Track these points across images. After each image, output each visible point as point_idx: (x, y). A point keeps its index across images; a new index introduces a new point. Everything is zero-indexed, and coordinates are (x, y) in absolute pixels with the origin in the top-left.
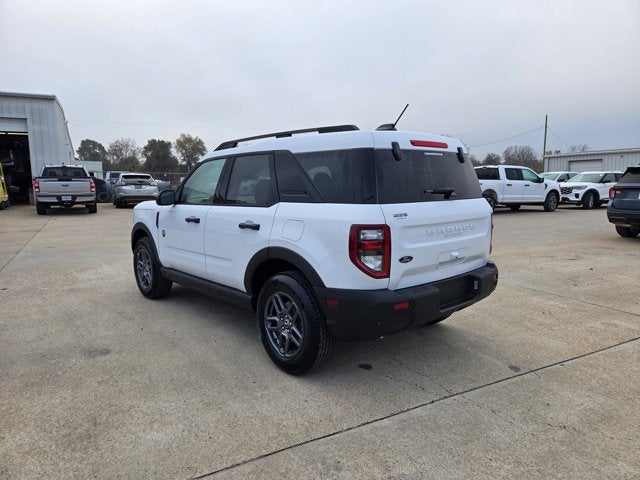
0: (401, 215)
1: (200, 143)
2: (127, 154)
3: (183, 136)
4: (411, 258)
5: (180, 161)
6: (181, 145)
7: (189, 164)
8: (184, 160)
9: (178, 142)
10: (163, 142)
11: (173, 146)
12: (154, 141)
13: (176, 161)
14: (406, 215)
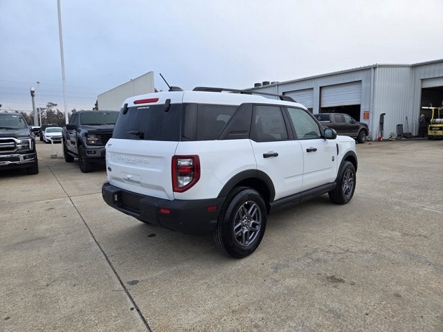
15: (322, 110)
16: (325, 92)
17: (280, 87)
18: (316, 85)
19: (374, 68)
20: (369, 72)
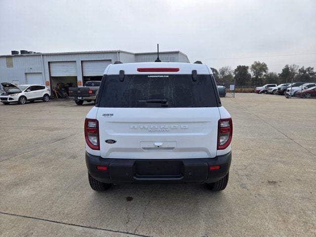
0: (108, 115)
1: (265, 65)
2: (227, 74)
3: (256, 62)
4: (114, 142)
5: (252, 76)
6: (254, 67)
7: (257, 77)
8: (255, 75)
9: (253, 66)
10: (244, 66)
11: (250, 68)
12: (240, 66)
13: (250, 75)
14: (112, 115)
15: (85, 79)
16: (85, 65)
17: (45, 57)
18: (79, 59)
19: (119, 53)
20: (115, 54)
